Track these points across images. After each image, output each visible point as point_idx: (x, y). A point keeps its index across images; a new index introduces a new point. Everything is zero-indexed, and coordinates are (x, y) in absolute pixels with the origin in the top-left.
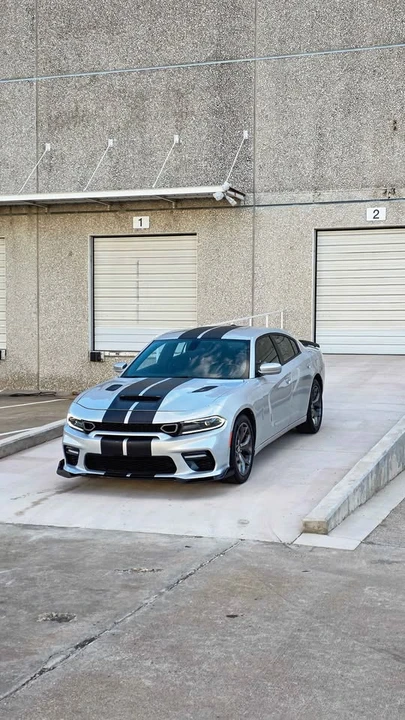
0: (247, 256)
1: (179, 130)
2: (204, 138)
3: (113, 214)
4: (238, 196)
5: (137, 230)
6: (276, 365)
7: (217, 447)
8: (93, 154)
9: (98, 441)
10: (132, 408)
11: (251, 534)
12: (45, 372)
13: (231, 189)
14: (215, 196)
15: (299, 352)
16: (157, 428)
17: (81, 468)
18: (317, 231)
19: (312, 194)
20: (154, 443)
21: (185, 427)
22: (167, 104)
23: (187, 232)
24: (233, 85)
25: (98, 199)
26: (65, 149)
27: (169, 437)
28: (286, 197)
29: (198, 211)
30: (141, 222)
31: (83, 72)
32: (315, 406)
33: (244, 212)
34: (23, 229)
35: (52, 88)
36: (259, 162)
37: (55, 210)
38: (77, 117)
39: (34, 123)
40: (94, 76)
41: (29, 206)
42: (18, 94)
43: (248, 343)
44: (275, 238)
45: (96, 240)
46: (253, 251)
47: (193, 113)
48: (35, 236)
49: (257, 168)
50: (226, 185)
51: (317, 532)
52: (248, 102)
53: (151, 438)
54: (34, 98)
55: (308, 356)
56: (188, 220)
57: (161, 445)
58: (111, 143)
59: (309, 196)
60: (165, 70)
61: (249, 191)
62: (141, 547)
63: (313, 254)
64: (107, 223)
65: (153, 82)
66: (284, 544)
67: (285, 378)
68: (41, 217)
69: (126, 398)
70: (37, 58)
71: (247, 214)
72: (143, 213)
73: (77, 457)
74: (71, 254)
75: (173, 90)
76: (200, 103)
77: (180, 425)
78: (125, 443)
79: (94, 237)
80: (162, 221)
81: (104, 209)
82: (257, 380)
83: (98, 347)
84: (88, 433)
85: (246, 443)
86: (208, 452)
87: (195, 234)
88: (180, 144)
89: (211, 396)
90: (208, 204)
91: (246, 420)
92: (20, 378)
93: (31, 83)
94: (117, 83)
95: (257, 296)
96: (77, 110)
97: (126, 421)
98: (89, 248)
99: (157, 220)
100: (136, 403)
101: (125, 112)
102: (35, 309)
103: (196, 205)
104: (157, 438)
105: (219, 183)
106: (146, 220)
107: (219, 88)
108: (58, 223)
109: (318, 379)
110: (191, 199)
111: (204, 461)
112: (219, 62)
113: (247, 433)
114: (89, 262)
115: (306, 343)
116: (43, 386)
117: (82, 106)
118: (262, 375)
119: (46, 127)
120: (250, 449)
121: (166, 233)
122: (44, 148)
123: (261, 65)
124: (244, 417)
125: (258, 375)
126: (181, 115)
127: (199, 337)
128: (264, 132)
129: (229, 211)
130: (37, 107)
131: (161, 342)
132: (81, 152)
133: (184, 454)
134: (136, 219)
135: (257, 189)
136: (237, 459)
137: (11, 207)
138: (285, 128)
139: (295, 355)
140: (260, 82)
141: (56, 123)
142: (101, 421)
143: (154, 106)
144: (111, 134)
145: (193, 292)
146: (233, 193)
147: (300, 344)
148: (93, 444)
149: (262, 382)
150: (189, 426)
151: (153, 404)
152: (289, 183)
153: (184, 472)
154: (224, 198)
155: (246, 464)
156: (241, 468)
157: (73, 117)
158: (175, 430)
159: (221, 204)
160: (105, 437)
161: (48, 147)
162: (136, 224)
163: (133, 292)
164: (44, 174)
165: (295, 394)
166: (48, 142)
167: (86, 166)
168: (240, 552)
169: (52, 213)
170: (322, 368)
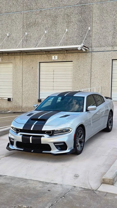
0: (89, 68)
1: (68, 27)
2: (76, 30)
3: (46, 55)
4: (86, 48)
5: (54, 60)
6: (94, 107)
7: (68, 140)
8: (40, 36)
9: (21, 136)
10: (34, 124)
11: (79, 184)
12: (24, 105)
13: (84, 46)
14: (78, 48)
15: (104, 101)
16: (44, 132)
17: (14, 147)
18: (113, 60)
19: (111, 48)
20: (42, 138)
21: (55, 132)
22: (64, 19)
23: (69, 61)
24: (85, 12)
25: (41, 50)
26: (31, 34)
27: (49, 136)
28: (102, 49)
29: (73, 54)
30: (55, 57)
31: (38, 9)
32: (110, 121)
33: (88, 53)
34: (18, 60)
35: (28, 15)
36: (94, 37)
37: (28, 54)
38: (35, 24)
39: (22, 26)
40: (41, 10)
41: (20, 53)
42: (17, 17)
43: (84, 98)
44: (98, 62)
45: (40, 63)
46: (91, 67)
47: (72, 22)
48: (22, 62)
49: (93, 40)
50: (82, 45)
51: (108, 184)
52: (90, 18)
53: (41, 136)
54: (22, 18)
55: (108, 103)
56: (70, 57)
57: (45, 139)
58: (46, 32)
59: (110, 48)
60: (64, 8)
61: (90, 47)
62: (28, 190)
63: (111, 67)
64: (44, 58)
65: (60, 12)
66: (93, 190)
67: (98, 111)
68: (24, 56)
69: (33, 119)
70: (23, 5)
71: (89, 55)
72: (55, 54)
73: (13, 142)
74: (33, 68)
75: (66, 14)
76: (74, 19)
77: (53, 131)
78: (31, 138)
79: (40, 62)
80: (62, 57)
81: (43, 53)
82: (86, 113)
83: (41, 98)
84: (17, 133)
85: (81, 138)
86: (64, 143)
87: (72, 61)
88: (68, 32)
89: (67, 119)
90: (76, 51)
91: (81, 129)
92: (16, 107)
93: (21, 13)
94: (48, 12)
95: (92, 82)
96: (35, 22)
97: (32, 129)
98: (38, 66)
99: (60, 57)
100: (37, 122)
101: (50, 22)
102: (21, 85)
103: (73, 52)
104: (43, 136)
105: (80, 44)
106: (56, 57)
107: (81, 13)
108: (29, 58)
109: (111, 112)
110: (71, 50)
111: (62, 146)
112: (81, 5)
113: (82, 134)
114: (38, 70)
115: (107, 98)
116: (24, 110)
117: (37, 20)
118: (89, 110)
119: (26, 27)
120: (83, 141)
121: (63, 61)
122: (25, 34)
123: (95, 5)
124: (81, 128)
125: (87, 110)
126: (69, 22)
127: (65, 95)
128: (95, 27)
129: (83, 54)
130: (23, 21)
131: (52, 97)
132: (36, 35)
133: (54, 143)
134: (53, 57)
135: (93, 46)
136: (77, 145)
137: (14, 53)
138: (102, 26)
139: (103, 102)
140: (94, 11)
141: (29, 26)
142: (22, 129)
143: (60, 20)
144: (46, 29)
145: (71, 80)
146: (85, 48)
147: (105, 98)
148: (19, 137)
149: (89, 114)
150: (57, 132)
151: (43, 122)
152: (104, 44)
153: (55, 151)
154: (81, 49)
155: (81, 147)
156: (79, 148)
157: (34, 24)
158: (51, 133)
159: (81, 52)
160: (23, 135)
161: (26, 33)
162: (53, 58)
163: (52, 80)
164: (25, 42)
165: (102, 117)
166: (26, 32)
167: (38, 40)
168: (72, 195)
169: (27, 55)
170: (113, 107)
